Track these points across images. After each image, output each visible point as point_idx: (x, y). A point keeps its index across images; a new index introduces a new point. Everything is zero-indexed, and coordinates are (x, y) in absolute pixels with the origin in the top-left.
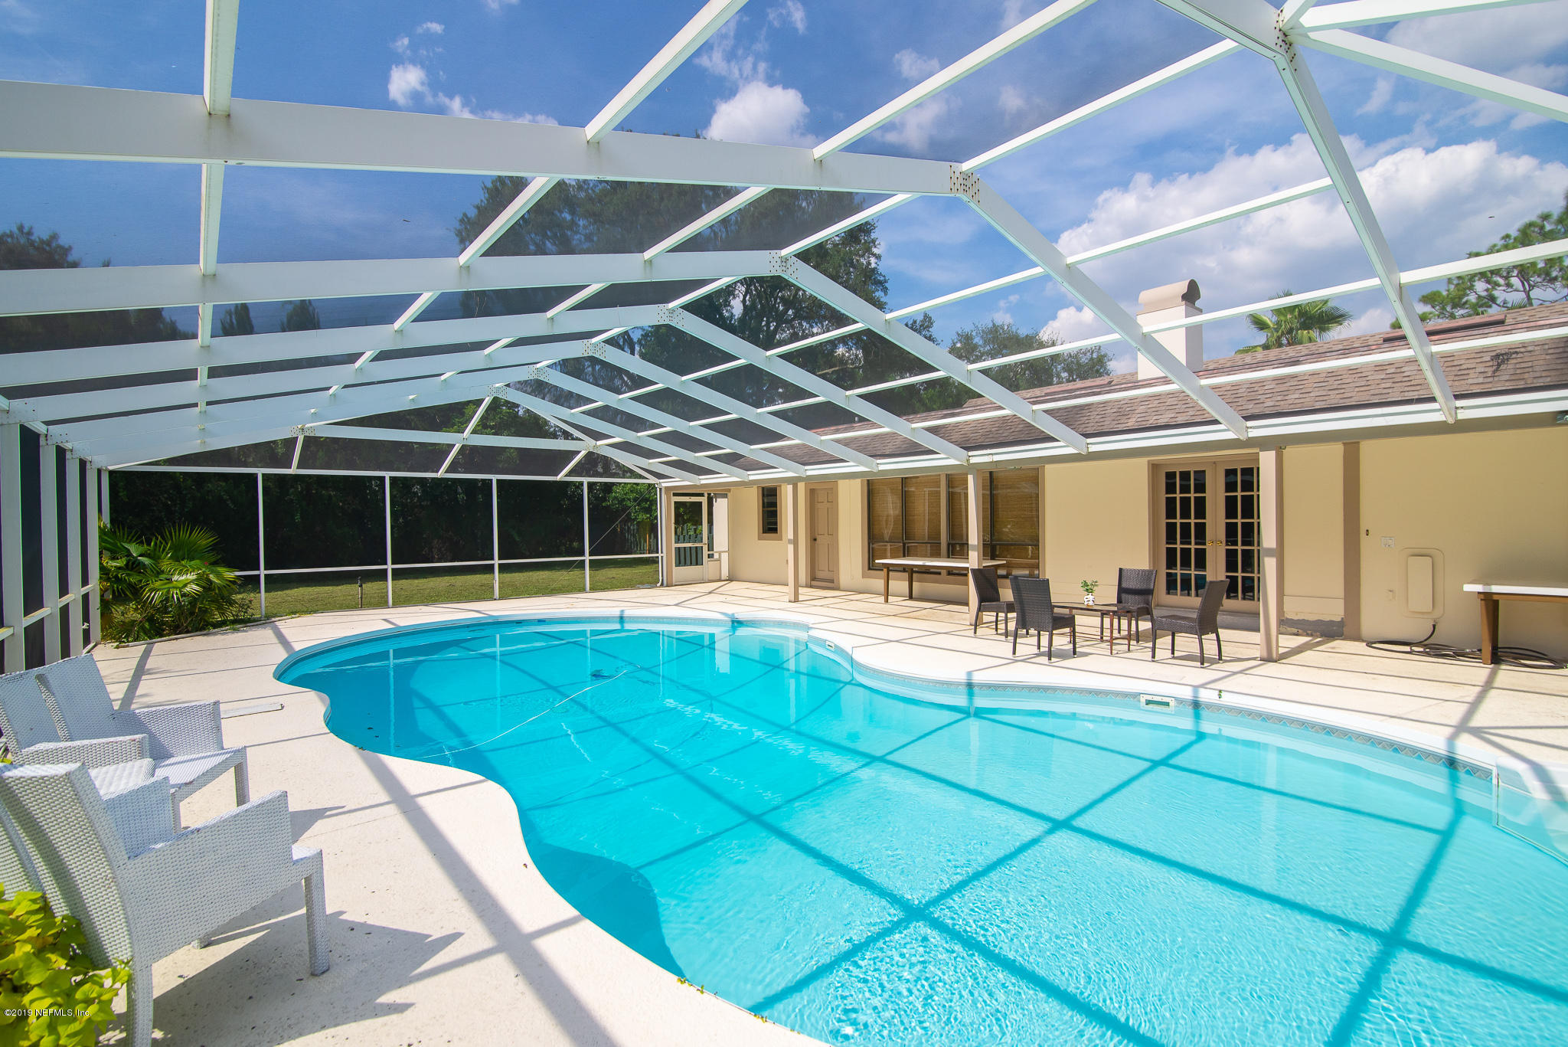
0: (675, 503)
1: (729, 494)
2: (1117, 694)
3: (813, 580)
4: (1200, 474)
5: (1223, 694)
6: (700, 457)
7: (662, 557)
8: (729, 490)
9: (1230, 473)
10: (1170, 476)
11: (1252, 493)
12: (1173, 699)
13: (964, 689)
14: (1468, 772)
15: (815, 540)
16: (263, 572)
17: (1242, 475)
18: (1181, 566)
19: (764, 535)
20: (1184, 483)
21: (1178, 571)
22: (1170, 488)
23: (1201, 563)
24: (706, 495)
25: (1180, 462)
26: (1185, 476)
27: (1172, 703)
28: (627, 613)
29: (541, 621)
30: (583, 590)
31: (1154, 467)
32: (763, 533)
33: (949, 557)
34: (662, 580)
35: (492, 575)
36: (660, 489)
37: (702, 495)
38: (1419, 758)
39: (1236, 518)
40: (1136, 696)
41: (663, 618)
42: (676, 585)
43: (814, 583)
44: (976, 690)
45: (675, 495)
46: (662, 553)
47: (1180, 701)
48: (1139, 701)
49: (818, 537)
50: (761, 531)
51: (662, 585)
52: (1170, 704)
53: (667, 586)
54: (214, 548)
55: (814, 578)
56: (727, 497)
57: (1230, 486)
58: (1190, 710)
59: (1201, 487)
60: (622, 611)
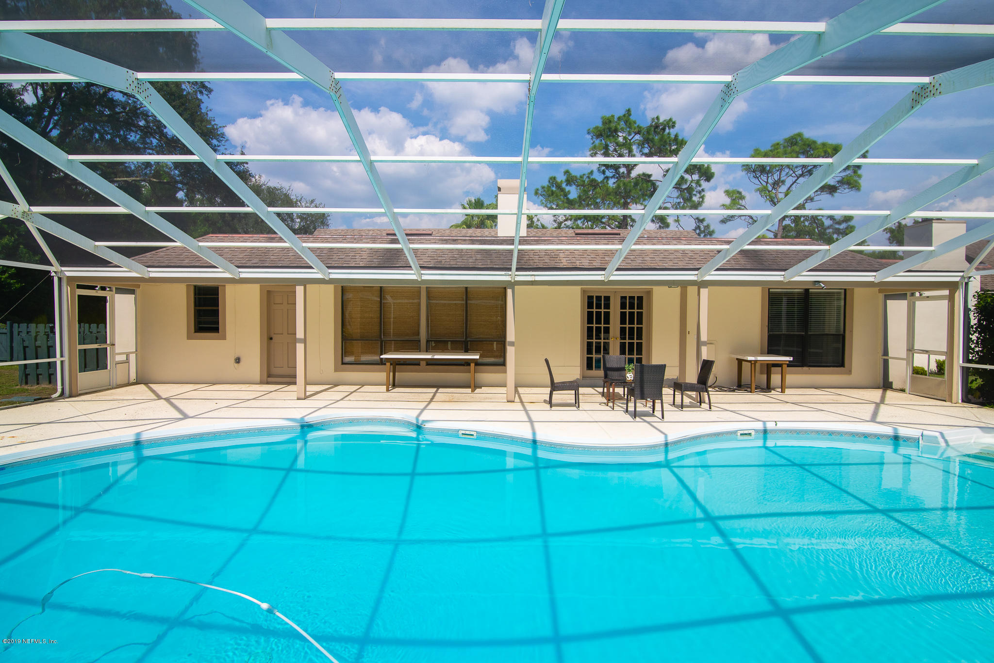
0: (79, 297)
1: (138, 291)
4: (607, 299)
5: (777, 423)
6: (100, 246)
7: (62, 362)
8: (139, 286)
9: (623, 298)
10: (590, 298)
11: (634, 311)
12: (753, 430)
14: (905, 441)
15: (271, 339)
17: (629, 299)
18: (595, 353)
19: (198, 334)
20: (600, 302)
21: (594, 356)
22: (590, 305)
23: (607, 351)
24: (113, 290)
25: (597, 290)
26: (599, 298)
31: (584, 292)
32: (195, 332)
33: (427, 352)
34: (63, 389)
36: (60, 279)
38: (878, 438)
39: (626, 324)
40: (735, 432)
42: (81, 394)
43: (270, 379)
44: (669, 447)
45: (79, 287)
46: (61, 357)
47: (756, 431)
48: (737, 435)
49: (274, 337)
50: (193, 331)
51: (63, 394)
52: (752, 434)
53: (70, 396)
55: (269, 376)
57: (623, 306)
58: (761, 435)
59: (607, 306)
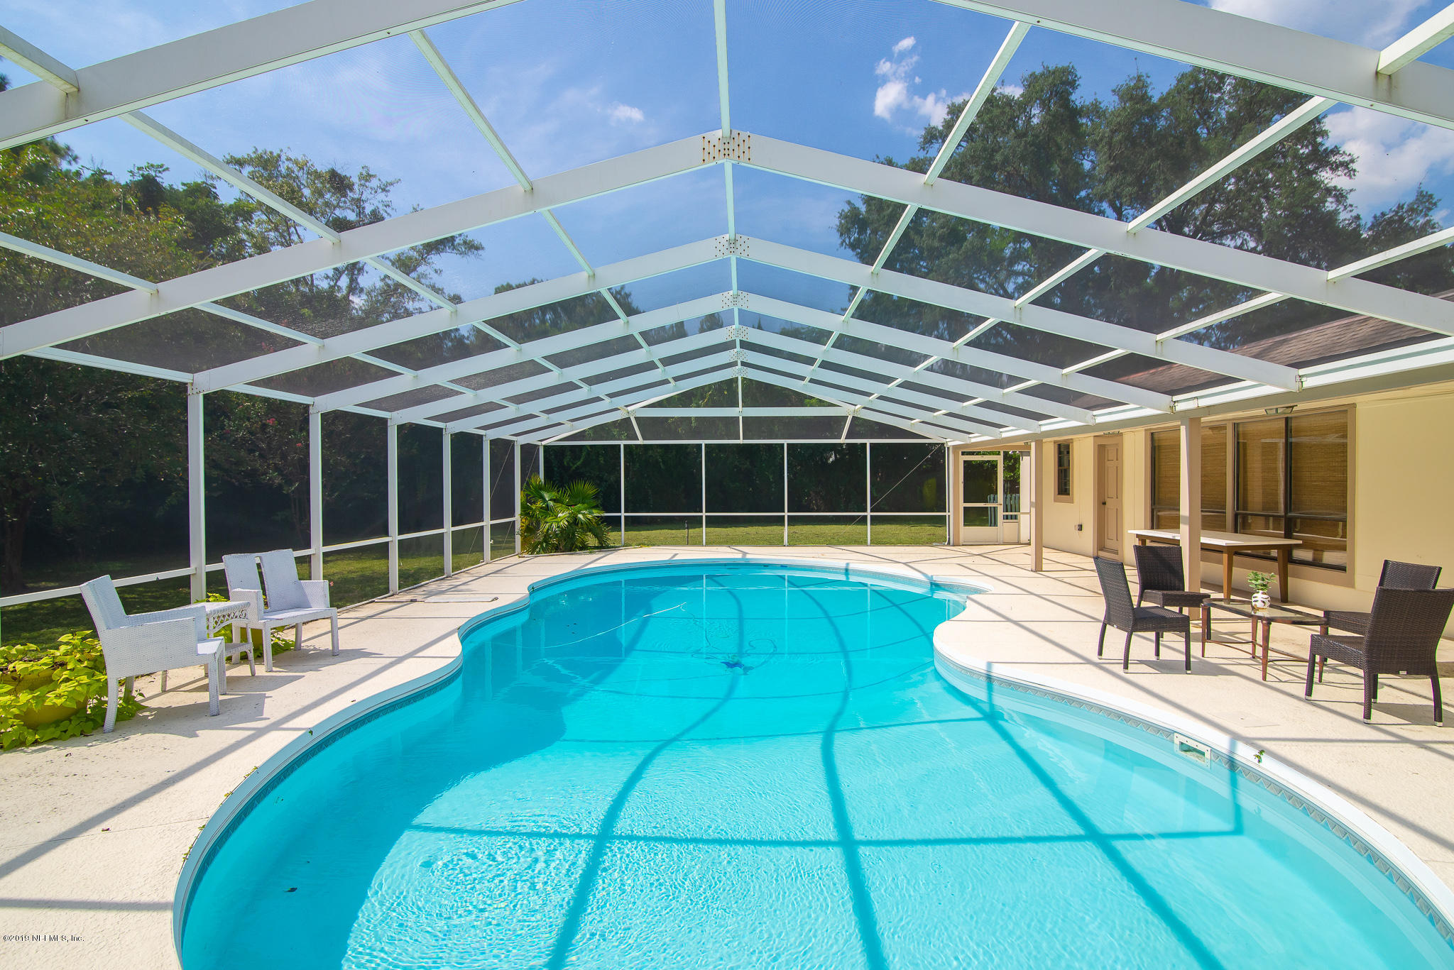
0: (965, 462)
2: (1149, 726)
3: (1102, 550)
5: (1264, 757)
7: (949, 516)
12: (1209, 749)
13: (983, 681)
15: (1104, 503)
16: (623, 514)
19: (1059, 496)
24: (1002, 453)
27: (1208, 755)
28: (852, 566)
29: (783, 567)
30: (864, 543)
32: (1059, 494)
33: (1236, 532)
34: (949, 538)
35: (781, 528)
36: (948, 448)
37: (999, 454)
40: (1170, 733)
41: (879, 574)
42: (963, 545)
43: (1101, 553)
44: (996, 685)
45: (963, 453)
46: (949, 512)
47: (1215, 753)
48: (1173, 742)
49: (1108, 501)
50: (1057, 493)
51: (949, 543)
52: (1206, 756)
53: (954, 546)
54: (596, 497)
55: (1102, 548)
56: (1029, 455)
60: (848, 564)
